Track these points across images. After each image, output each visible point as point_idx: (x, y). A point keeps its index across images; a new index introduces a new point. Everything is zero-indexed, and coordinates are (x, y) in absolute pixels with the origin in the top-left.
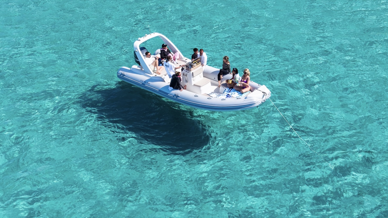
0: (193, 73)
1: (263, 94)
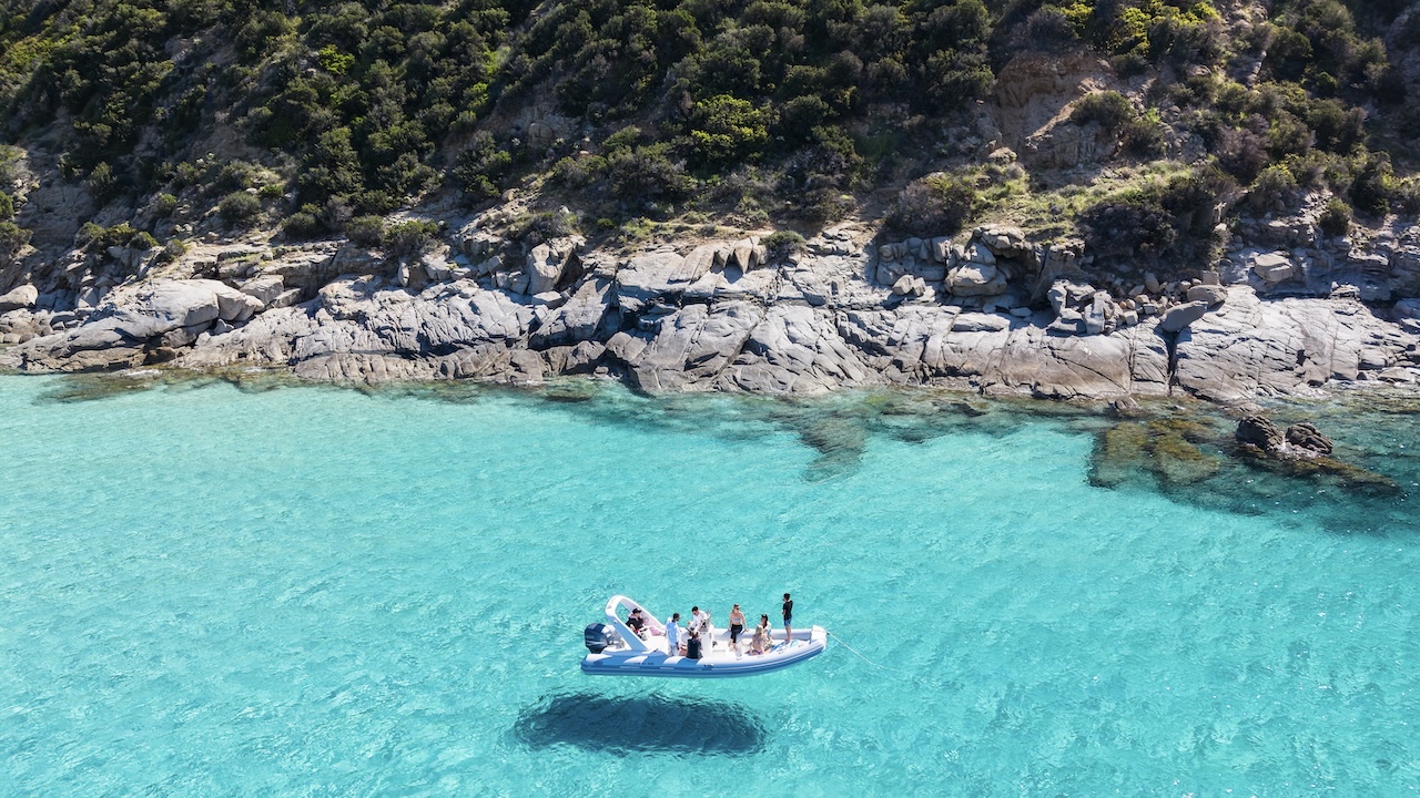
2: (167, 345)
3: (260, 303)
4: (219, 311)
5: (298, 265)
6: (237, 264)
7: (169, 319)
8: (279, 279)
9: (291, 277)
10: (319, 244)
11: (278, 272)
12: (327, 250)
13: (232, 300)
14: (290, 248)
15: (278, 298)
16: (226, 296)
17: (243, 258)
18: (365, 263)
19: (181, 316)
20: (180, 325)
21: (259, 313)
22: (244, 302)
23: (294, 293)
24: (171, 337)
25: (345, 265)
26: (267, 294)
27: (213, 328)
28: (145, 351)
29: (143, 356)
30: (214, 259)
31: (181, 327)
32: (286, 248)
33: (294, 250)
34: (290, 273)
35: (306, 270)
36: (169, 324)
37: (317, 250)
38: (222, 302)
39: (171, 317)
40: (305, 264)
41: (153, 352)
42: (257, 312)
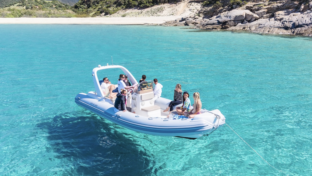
0: (141, 96)
1: (216, 116)
2: (228, 25)
3: (258, 16)
4: (245, 17)
5: (273, 7)
6: (257, 7)
7: (230, 18)
8: (266, 10)
9: (270, 10)
10: (281, 1)
11: (266, 9)
12: (283, 2)
13: (249, 14)
14: (273, 2)
15: (264, 16)
16: (248, 13)
17: (259, 5)
18: (292, 5)
19: (233, 17)
20: (232, 20)
21: (257, 19)
22: (253, 15)
23: (269, 15)
24: (229, 23)
25: (286, 6)
26: (261, 14)
27: (242, 22)
28: (222, 26)
29: (221, 27)
30: (252, 6)
31: (233, 21)
32: (272, 2)
33: (274, 3)
34: (270, 9)
35: (275, 8)
36: (229, 19)
37: (280, 3)
38: (247, 15)
39: (230, 17)
40: (275, 6)
41: (224, 26)
42: (256, 19)
